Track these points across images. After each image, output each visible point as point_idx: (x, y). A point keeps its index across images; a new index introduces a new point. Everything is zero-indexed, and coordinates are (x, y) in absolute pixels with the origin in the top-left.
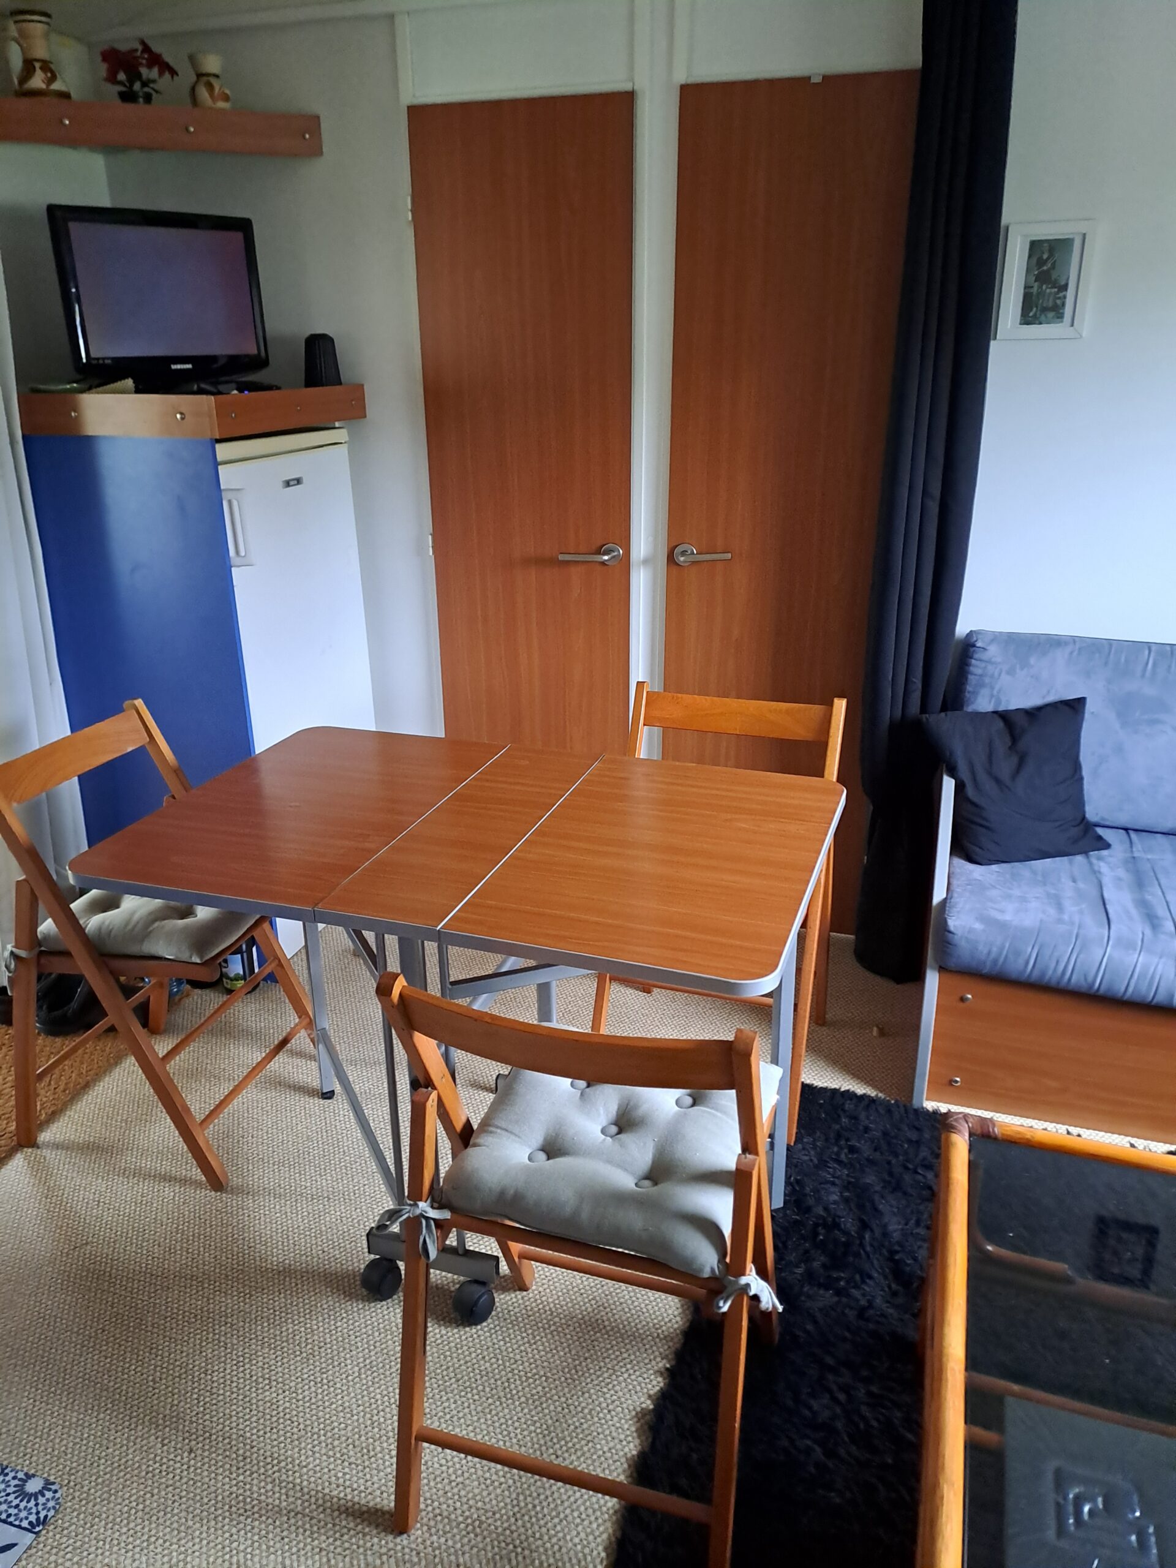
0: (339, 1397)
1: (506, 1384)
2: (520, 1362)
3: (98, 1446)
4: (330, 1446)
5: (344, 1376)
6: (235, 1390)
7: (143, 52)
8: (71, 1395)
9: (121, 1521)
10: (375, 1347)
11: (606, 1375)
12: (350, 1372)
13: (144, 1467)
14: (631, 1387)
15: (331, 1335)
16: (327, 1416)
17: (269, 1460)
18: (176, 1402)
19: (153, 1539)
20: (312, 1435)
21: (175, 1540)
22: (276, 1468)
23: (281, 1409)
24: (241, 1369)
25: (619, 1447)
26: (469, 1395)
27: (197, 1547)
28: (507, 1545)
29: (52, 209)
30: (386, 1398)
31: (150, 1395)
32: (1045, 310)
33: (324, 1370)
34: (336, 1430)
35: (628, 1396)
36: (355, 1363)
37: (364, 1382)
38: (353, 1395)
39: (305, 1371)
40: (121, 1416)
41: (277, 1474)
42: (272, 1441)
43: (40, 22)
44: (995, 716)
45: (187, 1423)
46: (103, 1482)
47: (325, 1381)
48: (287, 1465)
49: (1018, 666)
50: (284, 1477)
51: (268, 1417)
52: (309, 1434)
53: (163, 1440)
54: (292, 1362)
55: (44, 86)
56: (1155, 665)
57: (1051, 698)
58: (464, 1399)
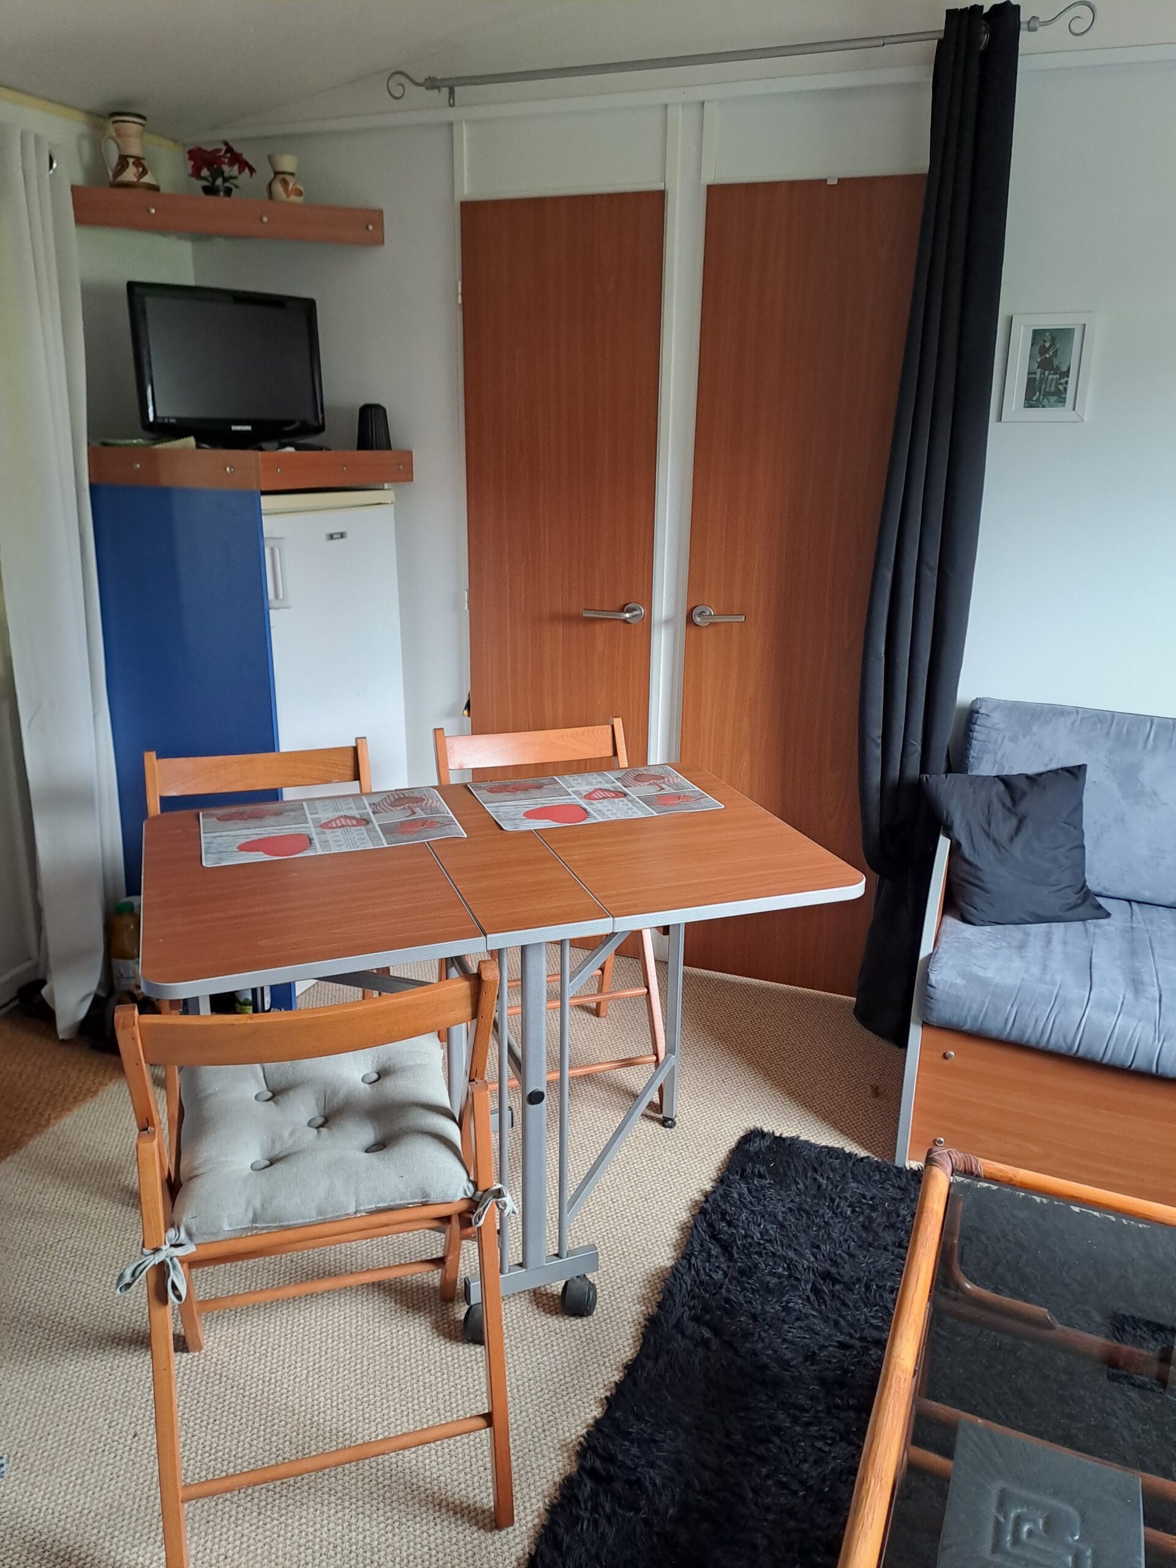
0: (284, 1396)
1: (447, 1397)
2: (465, 1378)
3: (49, 1422)
4: (268, 1441)
5: (292, 1377)
6: (186, 1382)
7: (226, 152)
8: (32, 1375)
9: (60, 1493)
10: (326, 1353)
11: (546, 1397)
12: (299, 1374)
13: (89, 1445)
14: (569, 1409)
15: (286, 1339)
16: (270, 1413)
17: (207, 1449)
18: (129, 1389)
19: (86, 1512)
20: (252, 1430)
21: (106, 1514)
22: (213, 1457)
23: (227, 1403)
24: (195, 1363)
25: (548, 1464)
26: (410, 1405)
27: (126, 1522)
28: (423, 1547)
29: (131, 286)
30: (329, 1401)
31: (106, 1380)
32: (1047, 394)
33: (274, 1371)
34: (276, 1426)
35: (565, 1418)
36: (305, 1366)
37: (311, 1384)
38: (297, 1395)
39: (256, 1369)
40: (76, 1397)
41: (213, 1463)
42: (213, 1432)
43: (134, 122)
44: (996, 779)
45: (135, 1409)
46: (49, 1455)
47: (273, 1381)
48: (224, 1454)
49: (1021, 733)
50: (219, 1465)
51: (214, 1409)
52: (250, 1428)
53: (111, 1422)
54: (245, 1360)
55: (135, 179)
56: (1156, 738)
57: (1053, 766)
58: (404, 1408)
